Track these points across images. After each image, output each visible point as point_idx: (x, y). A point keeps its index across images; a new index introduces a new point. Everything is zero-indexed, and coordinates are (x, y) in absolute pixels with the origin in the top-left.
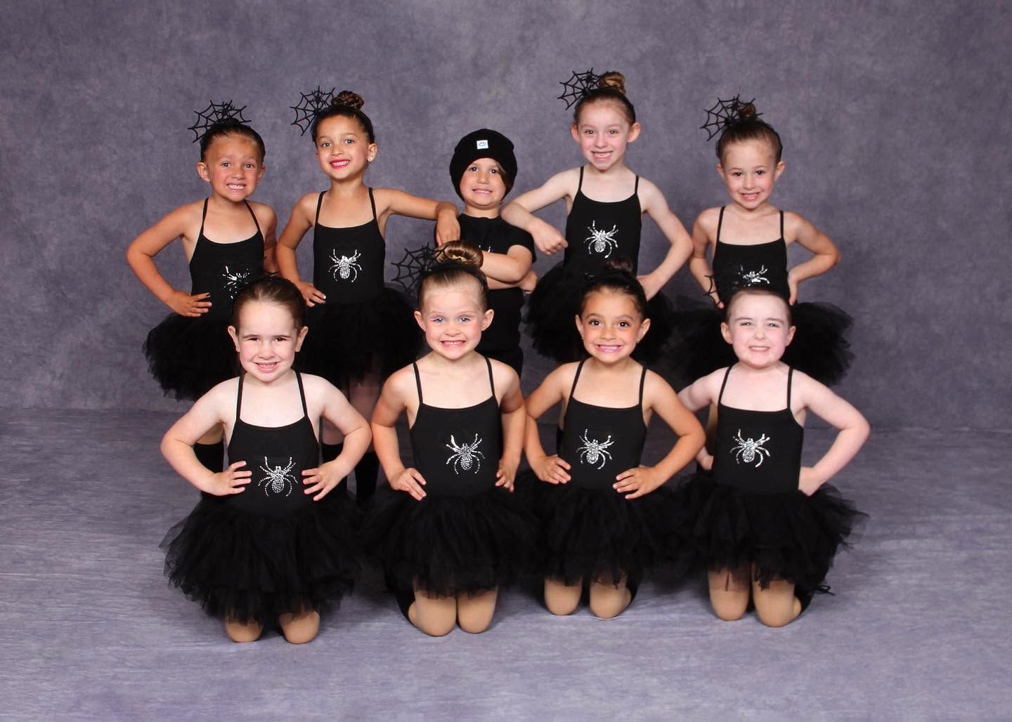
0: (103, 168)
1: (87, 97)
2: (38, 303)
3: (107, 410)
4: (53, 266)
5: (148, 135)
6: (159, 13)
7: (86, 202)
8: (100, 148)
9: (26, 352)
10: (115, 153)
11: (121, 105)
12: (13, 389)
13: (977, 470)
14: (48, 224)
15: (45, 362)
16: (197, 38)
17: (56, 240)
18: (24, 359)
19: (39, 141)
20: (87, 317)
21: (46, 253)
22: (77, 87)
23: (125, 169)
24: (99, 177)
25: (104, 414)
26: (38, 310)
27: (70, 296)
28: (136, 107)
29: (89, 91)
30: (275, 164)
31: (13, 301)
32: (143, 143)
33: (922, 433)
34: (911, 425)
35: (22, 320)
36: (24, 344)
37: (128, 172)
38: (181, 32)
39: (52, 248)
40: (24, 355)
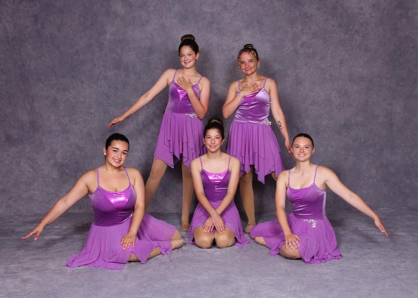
0: (77, 123)
1: (70, 98)
2: (55, 174)
3: (82, 213)
4: (60, 160)
5: (93, 110)
6: (95, 65)
7: (71, 136)
8: (76, 116)
9: (51, 192)
10: (81, 118)
11: (82, 100)
12: (47, 206)
13: (407, 223)
14: (57, 145)
15: (58, 196)
16: (109, 74)
17: (60, 151)
18: (51, 195)
19: (53, 114)
20: (73, 178)
21: (57, 156)
22: (66, 94)
23: (85, 123)
24: (76, 127)
25: (81, 214)
26: (56, 177)
27: (67, 171)
28: (88, 101)
29: (71, 95)
30: (140, 119)
31: (46, 174)
32: (91, 113)
33: (387, 210)
34: (383, 207)
35: (49, 181)
36: (51, 189)
37: (86, 124)
38: (103, 72)
39: (59, 154)
40: (51, 193)
